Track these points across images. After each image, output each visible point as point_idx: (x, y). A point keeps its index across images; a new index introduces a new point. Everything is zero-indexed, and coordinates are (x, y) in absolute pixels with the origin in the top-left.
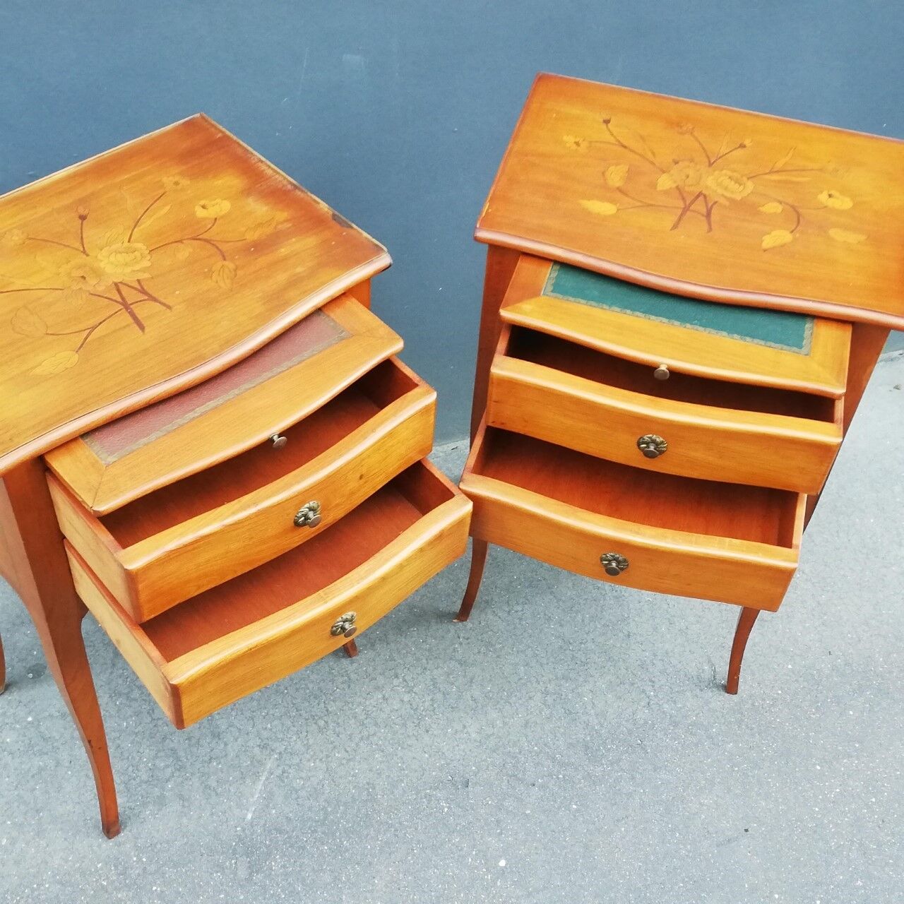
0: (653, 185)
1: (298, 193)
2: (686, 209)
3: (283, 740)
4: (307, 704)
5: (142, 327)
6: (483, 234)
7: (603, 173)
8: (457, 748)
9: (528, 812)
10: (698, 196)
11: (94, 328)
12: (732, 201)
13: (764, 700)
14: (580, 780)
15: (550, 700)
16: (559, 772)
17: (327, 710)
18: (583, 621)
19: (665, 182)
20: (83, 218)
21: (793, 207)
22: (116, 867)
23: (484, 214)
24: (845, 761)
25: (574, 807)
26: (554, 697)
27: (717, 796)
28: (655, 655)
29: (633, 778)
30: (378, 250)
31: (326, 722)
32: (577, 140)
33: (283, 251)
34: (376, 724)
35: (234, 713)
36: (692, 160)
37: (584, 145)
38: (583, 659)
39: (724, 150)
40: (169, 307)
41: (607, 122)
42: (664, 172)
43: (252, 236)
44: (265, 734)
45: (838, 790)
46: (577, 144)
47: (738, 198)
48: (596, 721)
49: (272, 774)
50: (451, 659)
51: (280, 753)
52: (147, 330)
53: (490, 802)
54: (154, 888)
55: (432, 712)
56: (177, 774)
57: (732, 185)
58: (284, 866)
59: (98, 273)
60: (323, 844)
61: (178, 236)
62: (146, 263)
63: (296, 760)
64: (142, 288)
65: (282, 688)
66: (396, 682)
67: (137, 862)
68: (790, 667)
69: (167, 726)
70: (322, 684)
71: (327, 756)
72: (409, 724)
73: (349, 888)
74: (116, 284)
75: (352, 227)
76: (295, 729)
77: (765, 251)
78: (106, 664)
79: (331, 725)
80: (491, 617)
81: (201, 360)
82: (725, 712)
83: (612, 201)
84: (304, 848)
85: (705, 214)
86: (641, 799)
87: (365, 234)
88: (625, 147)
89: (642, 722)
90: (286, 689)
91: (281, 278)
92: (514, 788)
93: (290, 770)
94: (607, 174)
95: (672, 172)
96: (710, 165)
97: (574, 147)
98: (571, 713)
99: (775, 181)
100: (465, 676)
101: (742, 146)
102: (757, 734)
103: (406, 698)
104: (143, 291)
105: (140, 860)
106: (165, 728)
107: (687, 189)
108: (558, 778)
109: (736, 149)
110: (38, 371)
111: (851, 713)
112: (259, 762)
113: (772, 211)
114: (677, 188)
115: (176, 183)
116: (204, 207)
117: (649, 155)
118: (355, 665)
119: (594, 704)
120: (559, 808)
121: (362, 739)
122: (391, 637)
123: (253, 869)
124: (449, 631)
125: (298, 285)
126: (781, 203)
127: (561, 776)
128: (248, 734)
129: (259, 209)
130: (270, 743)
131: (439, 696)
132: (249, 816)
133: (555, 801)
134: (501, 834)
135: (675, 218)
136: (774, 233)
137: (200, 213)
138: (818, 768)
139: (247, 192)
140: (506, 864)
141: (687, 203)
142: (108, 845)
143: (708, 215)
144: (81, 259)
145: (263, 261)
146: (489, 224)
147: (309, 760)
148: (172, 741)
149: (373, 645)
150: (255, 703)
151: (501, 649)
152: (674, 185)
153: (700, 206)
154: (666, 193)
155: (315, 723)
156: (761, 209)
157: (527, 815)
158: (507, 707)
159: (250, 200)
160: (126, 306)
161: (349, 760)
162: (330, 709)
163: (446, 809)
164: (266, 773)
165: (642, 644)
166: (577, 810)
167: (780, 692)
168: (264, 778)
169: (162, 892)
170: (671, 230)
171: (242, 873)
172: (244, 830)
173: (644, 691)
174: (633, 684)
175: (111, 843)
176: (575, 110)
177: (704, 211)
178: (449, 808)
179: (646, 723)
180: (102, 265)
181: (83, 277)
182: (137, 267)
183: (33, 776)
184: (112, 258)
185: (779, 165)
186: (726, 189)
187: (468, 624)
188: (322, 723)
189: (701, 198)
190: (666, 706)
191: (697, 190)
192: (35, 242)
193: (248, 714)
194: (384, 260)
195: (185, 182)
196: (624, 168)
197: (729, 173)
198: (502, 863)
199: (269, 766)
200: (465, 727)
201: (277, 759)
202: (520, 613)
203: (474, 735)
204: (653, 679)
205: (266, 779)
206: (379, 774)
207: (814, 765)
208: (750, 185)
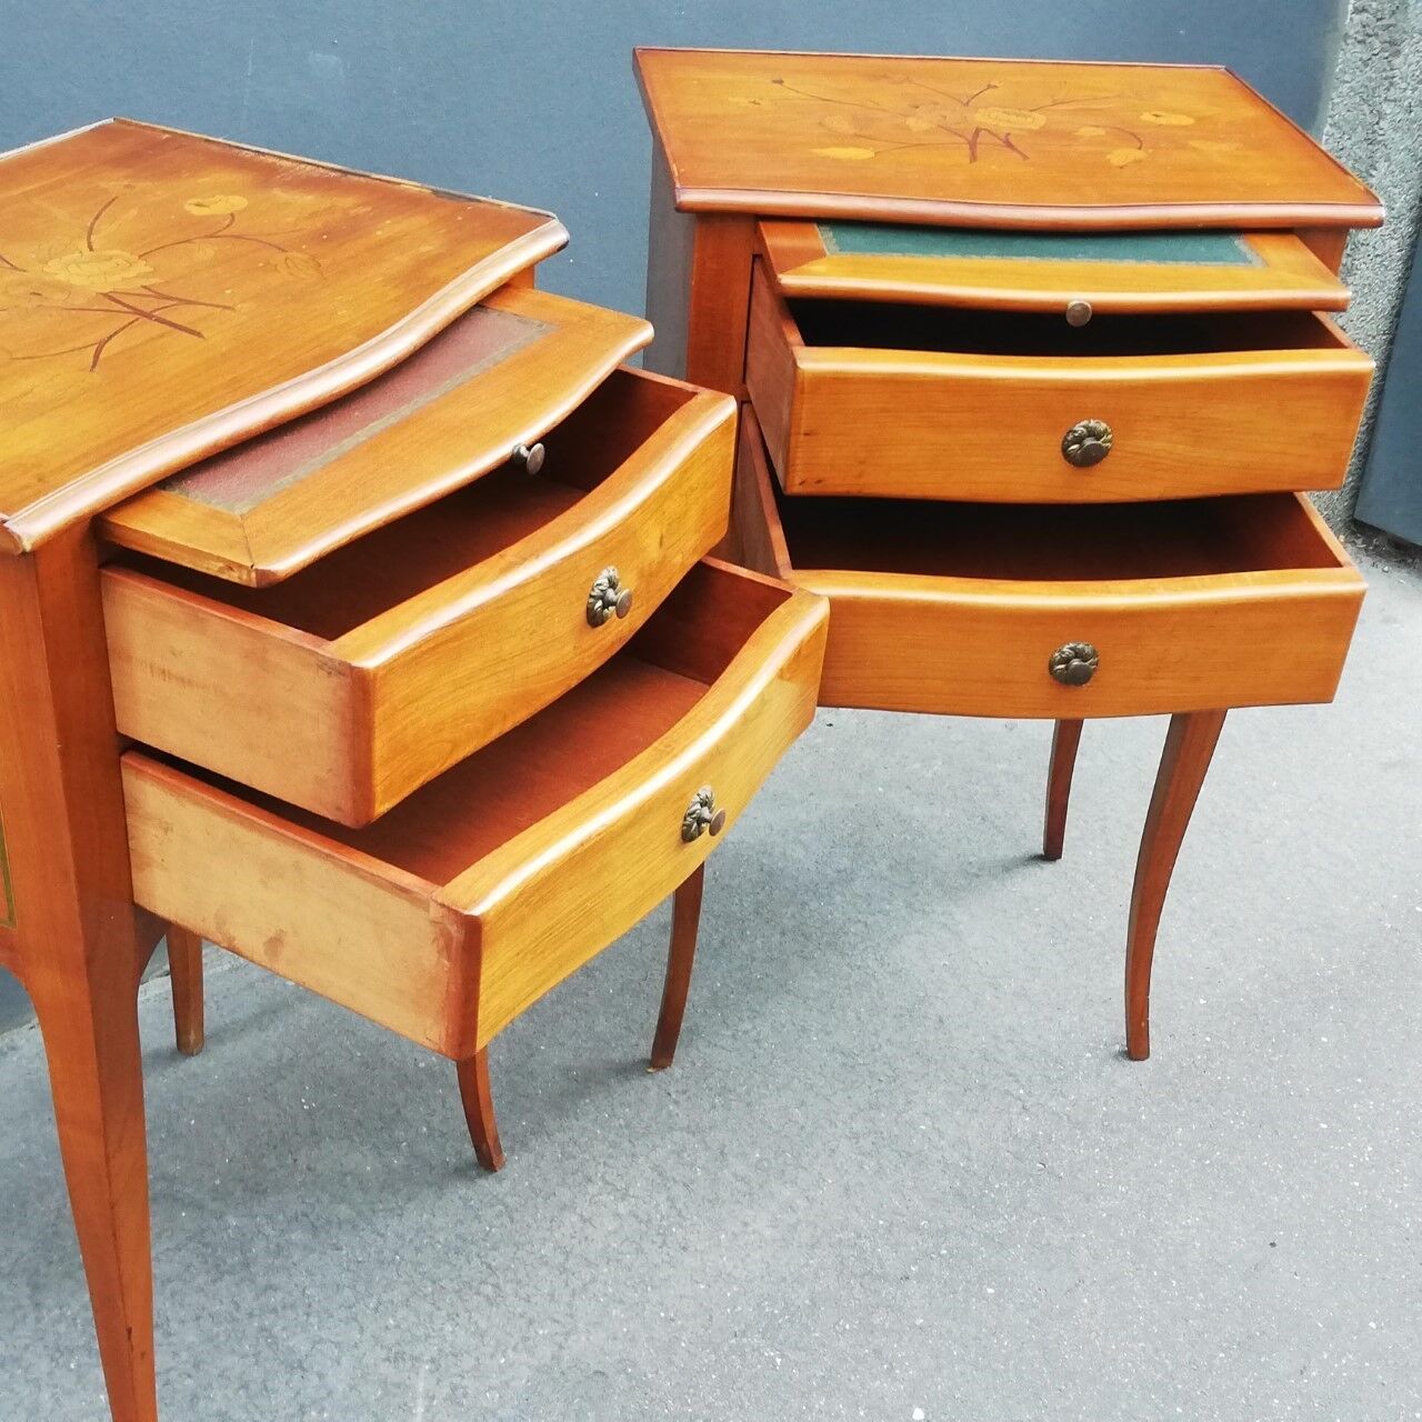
0: (904, 128)
2: (973, 143)
3: (428, 1337)
4: (447, 1267)
5: (195, 333)
6: (686, 197)
8: (748, 1260)
9: (920, 1321)
10: (978, 131)
11: (101, 344)
13: (1192, 1056)
14: (977, 1249)
15: (866, 1144)
16: (937, 1248)
17: (489, 1267)
18: (859, 1018)
19: (918, 124)
21: (1120, 129)
24: (1355, 1106)
25: (990, 1291)
26: (871, 1139)
28: (995, 1037)
29: (1059, 1220)
30: (542, 219)
31: (496, 1286)
32: (751, 100)
33: (381, 233)
34: (589, 1263)
35: (314, 1320)
36: (935, 103)
37: (765, 103)
38: (890, 1073)
39: (971, 91)
40: (226, 308)
41: (779, 82)
42: (907, 116)
44: (390, 1338)
45: (1370, 1149)
46: (755, 103)
47: (1034, 127)
48: (956, 1154)
49: (433, 1398)
50: (671, 1128)
51: (433, 1361)
52: (206, 334)
53: (847, 1327)
55: (678, 1218)
57: (1015, 118)
59: (60, 287)
61: (179, 237)
62: (144, 269)
63: (468, 1362)
64: (158, 293)
65: (387, 1253)
66: (592, 1189)
68: (1202, 1002)
69: (189, 1376)
70: (461, 1229)
71: (525, 1339)
72: (646, 1246)
74: (105, 295)
76: (444, 1313)
77: (1121, 167)
78: (20, 1307)
79: (509, 1289)
80: (708, 1051)
82: (1145, 1087)
83: (859, 146)
85: (1004, 145)
86: (1089, 1248)
87: (506, 204)
88: (827, 100)
89: (1028, 1136)
90: (397, 1253)
92: (877, 1293)
93: (465, 1382)
94: (827, 123)
95: (918, 115)
96: (965, 104)
97: (753, 106)
98: (910, 1155)
99: (1069, 110)
100: (707, 1148)
101: (993, 86)
102: (1209, 1106)
103: (622, 1208)
104: (164, 297)
106: (189, 1382)
107: (956, 126)
108: (942, 1256)
109: (987, 89)
111: (1324, 1039)
112: (398, 1386)
113: (1093, 134)
114: (940, 127)
115: (129, 187)
116: (199, 205)
117: (870, 104)
118: (507, 1184)
119: (939, 1131)
120: (967, 1301)
121: (573, 1294)
122: (552, 1124)
124: (647, 1089)
126: (1097, 126)
127: (944, 1252)
128: (356, 1346)
129: (300, 199)
130: (406, 1349)
131: (678, 1191)
133: (955, 1292)
134: (891, 1369)
135: (965, 153)
136: (1116, 152)
137: (199, 212)
138: (1324, 1126)
139: (262, 185)
140: (927, 1414)
141: (969, 139)
143: (1009, 145)
144: (16, 275)
145: (354, 246)
147: (492, 1356)
149: (524, 1145)
150: (347, 1292)
151: (748, 1093)
153: (989, 139)
154: (928, 132)
155: (478, 1293)
156: (1076, 134)
157: (920, 1327)
158: (802, 1174)
159: (277, 192)
160: (145, 314)
161: (567, 1334)
162: (494, 1264)
163: (779, 1360)
164: (421, 1399)
165: (967, 1027)
166: (999, 1294)
167: (1208, 1039)
168: (420, 1410)
170: (970, 163)
173: (1007, 1092)
174: (984, 1087)
176: (723, 76)
177: (999, 142)
178: (782, 1356)
179: (1035, 1136)
180: (60, 278)
181: (36, 294)
182: (130, 274)
184: (74, 270)
186: (1010, 122)
187: (675, 1070)
188: (488, 1290)
189: (984, 133)
190: (1052, 1104)
191: (971, 126)
193: (343, 1314)
194: (556, 235)
195: (142, 184)
196: (845, 117)
197: (999, 109)
199: (421, 1386)
200: (746, 1224)
201: (431, 1372)
202: (754, 1033)
203: (768, 1233)
204: (1012, 1071)
205: (427, 1411)
206: (632, 1340)
207: (1316, 1124)
208: (1039, 117)
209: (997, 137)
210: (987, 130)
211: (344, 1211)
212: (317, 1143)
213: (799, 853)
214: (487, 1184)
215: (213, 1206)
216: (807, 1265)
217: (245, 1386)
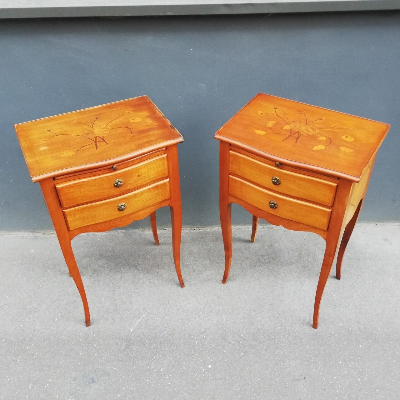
0: (282, 128)
1: (164, 119)
2: (290, 136)
3: (151, 309)
4: (163, 299)
5: (97, 148)
6: (217, 136)
7: (266, 123)
8: (207, 325)
11: (83, 147)
12: (309, 135)
13: (326, 334)
14: (247, 345)
15: (246, 316)
16: (240, 341)
17: (168, 303)
18: (267, 292)
19: (287, 127)
20: (97, 119)
21: (330, 139)
22: (86, 335)
23: (219, 130)
24: (352, 363)
25: (242, 354)
27: (297, 363)
28: (289, 309)
29: (267, 349)
30: (179, 136)
31: (167, 306)
32: (262, 113)
33: (150, 133)
34: (183, 311)
35: (139, 297)
36: (300, 122)
37: (264, 114)
38: (262, 305)
39: (314, 120)
40: (108, 144)
41: (276, 108)
42: (288, 124)
43: (143, 128)
44: (146, 306)
45: (346, 373)
47: (311, 134)
48: (260, 327)
49: (144, 319)
50: (215, 295)
51: (149, 313)
52: (98, 149)
53: (212, 345)
54: (94, 345)
55: (203, 311)
56: (114, 312)
57: (311, 130)
58: (137, 349)
59: (93, 133)
60: (152, 345)
61: (121, 126)
62: (108, 132)
63: (153, 316)
64: (103, 138)
66: (194, 299)
67: (92, 336)
68: (341, 324)
70: (170, 294)
71: (163, 317)
72: (194, 313)
73: (155, 361)
74: (96, 136)
75: (175, 129)
76: (156, 306)
77: (313, 151)
78: (106, 274)
79: (168, 308)
80: (234, 285)
81: (109, 159)
82: (310, 334)
83: (265, 131)
84: (145, 344)
85: (296, 138)
86: (267, 357)
87: (178, 131)
88: (278, 116)
89: (277, 331)
90: (158, 293)
91: (146, 140)
92: (223, 343)
93: (150, 319)
94: (267, 124)
95: (291, 124)
96: (306, 123)
97: (260, 114)
98: (251, 322)
99: (328, 131)
100: (218, 302)
101: (321, 119)
102: (320, 345)
103: (196, 305)
104: (103, 139)
105: (93, 335)
107: (294, 130)
109: (319, 120)
110: (61, 156)
111: (360, 346)
112: (141, 314)
113: (322, 139)
114: (290, 129)
115: (129, 113)
116: (133, 119)
117: (286, 119)
119: (261, 321)
120: (236, 353)
121: (176, 314)
122: (198, 284)
123: (127, 347)
125: (149, 143)
126: (326, 137)
127: (241, 343)
128: (141, 304)
129: (149, 121)
130: (147, 309)
131: (207, 306)
132: (132, 330)
133: (236, 351)
134: (213, 356)
135: (285, 138)
136: (318, 146)
137: (131, 121)
138: (341, 363)
139: (148, 117)
141: (292, 134)
142: (86, 328)
143: (298, 138)
144: (90, 129)
145: (143, 135)
146: (220, 133)
147: (156, 317)
148: (117, 301)
149: (191, 285)
152: (290, 128)
153: (296, 136)
154: (286, 130)
155: (163, 306)
156: (318, 138)
157: (224, 353)
158: (230, 315)
159: (148, 119)
160: (96, 142)
163: (197, 344)
164: (142, 318)
166: (243, 356)
167: (334, 332)
168: (140, 319)
169: (97, 347)
170: (282, 141)
171: (123, 348)
172: (128, 334)
173: (281, 321)
175: (87, 328)
176: (266, 104)
178: (198, 343)
179: (278, 332)
180: (95, 131)
181: (88, 134)
182: (104, 133)
183: (72, 303)
184: (99, 130)
185: (332, 126)
186: (308, 131)
187: (225, 285)
188: (165, 306)
191: (297, 131)
192: (79, 123)
193: (143, 298)
194: (181, 139)
195: (131, 112)
196: (275, 122)
197: (312, 127)
198: (210, 366)
199: (144, 316)
200: (212, 318)
201: (147, 314)
202: (245, 285)
203: (215, 322)
204: (286, 317)
205: (141, 320)
206: (178, 327)
207: (339, 361)
208: (318, 131)
209: (299, 135)
210: (299, 132)
211: (157, 282)
212: (162, 269)
213: (286, 254)
214: (180, 289)
215: (141, 271)
216: (216, 331)
217: (122, 302)
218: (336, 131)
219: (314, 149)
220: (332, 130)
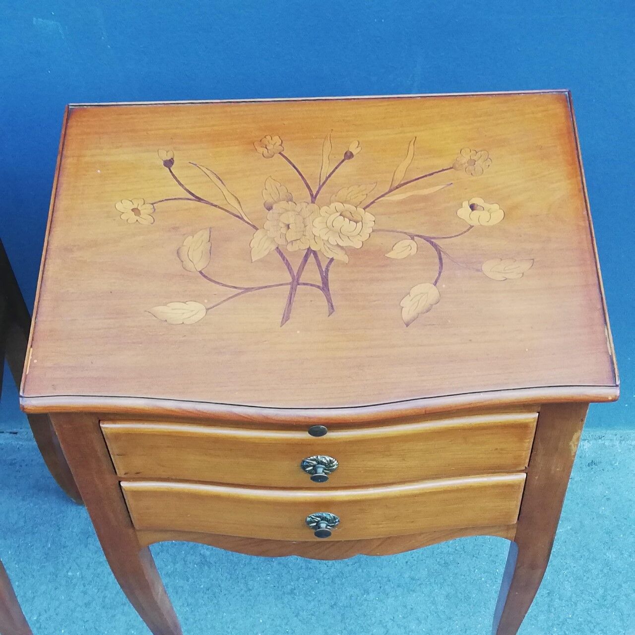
0: (246, 254)
2: (296, 282)
6: (31, 404)
7: (178, 253)
10: (306, 257)
12: (350, 252)
19: (260, 245)
21: (428, 239)
32: (135, 206)
36: (289, 199)
37: (145, 210)
41: (169, 163)
42: (256, 228)
46: (136, 211)
47: (358, 244)
57: (347, 225)
77: (408, 324)
83: (197, 298)
85: (321, 285)
88: (199, 199)
94: (185, 256)
95: (268, 225)
96: (314, 198)
97: (133, 217)
99: (402, 202)
101: (349, 156)
107: (290, 248)
109: (343, 161)
113: (405, 254)
114: (278, 250)
117: (234, 206)
126: (412, 238)
135: (283, 303)
136: (415, 290)
141: (295, 273)
143: (325, 286)
146: (37, 385)
152: (273, 247)
153: (311, 274)
154: (264, 262)
156: (390, 254)
170: (282, 324)
176: (124, 155)
177: (317, 279)
185: (399, 177)
186: (340, 233)
189: (311, 258)
191: (303, 248)
196: (203, 236)
197: (339, 206)
208: (368, 217)
209: (319, 266)
210: (315, 253)
218: (426, 192)
219: (407, 315)
220: (409, 194)
